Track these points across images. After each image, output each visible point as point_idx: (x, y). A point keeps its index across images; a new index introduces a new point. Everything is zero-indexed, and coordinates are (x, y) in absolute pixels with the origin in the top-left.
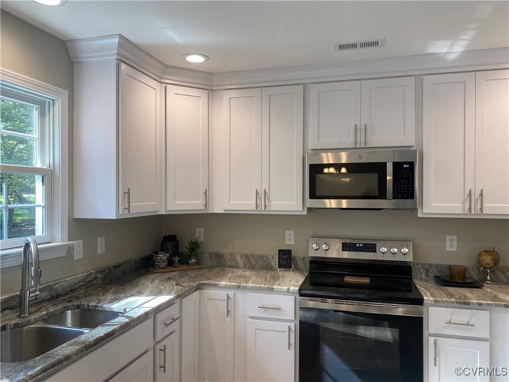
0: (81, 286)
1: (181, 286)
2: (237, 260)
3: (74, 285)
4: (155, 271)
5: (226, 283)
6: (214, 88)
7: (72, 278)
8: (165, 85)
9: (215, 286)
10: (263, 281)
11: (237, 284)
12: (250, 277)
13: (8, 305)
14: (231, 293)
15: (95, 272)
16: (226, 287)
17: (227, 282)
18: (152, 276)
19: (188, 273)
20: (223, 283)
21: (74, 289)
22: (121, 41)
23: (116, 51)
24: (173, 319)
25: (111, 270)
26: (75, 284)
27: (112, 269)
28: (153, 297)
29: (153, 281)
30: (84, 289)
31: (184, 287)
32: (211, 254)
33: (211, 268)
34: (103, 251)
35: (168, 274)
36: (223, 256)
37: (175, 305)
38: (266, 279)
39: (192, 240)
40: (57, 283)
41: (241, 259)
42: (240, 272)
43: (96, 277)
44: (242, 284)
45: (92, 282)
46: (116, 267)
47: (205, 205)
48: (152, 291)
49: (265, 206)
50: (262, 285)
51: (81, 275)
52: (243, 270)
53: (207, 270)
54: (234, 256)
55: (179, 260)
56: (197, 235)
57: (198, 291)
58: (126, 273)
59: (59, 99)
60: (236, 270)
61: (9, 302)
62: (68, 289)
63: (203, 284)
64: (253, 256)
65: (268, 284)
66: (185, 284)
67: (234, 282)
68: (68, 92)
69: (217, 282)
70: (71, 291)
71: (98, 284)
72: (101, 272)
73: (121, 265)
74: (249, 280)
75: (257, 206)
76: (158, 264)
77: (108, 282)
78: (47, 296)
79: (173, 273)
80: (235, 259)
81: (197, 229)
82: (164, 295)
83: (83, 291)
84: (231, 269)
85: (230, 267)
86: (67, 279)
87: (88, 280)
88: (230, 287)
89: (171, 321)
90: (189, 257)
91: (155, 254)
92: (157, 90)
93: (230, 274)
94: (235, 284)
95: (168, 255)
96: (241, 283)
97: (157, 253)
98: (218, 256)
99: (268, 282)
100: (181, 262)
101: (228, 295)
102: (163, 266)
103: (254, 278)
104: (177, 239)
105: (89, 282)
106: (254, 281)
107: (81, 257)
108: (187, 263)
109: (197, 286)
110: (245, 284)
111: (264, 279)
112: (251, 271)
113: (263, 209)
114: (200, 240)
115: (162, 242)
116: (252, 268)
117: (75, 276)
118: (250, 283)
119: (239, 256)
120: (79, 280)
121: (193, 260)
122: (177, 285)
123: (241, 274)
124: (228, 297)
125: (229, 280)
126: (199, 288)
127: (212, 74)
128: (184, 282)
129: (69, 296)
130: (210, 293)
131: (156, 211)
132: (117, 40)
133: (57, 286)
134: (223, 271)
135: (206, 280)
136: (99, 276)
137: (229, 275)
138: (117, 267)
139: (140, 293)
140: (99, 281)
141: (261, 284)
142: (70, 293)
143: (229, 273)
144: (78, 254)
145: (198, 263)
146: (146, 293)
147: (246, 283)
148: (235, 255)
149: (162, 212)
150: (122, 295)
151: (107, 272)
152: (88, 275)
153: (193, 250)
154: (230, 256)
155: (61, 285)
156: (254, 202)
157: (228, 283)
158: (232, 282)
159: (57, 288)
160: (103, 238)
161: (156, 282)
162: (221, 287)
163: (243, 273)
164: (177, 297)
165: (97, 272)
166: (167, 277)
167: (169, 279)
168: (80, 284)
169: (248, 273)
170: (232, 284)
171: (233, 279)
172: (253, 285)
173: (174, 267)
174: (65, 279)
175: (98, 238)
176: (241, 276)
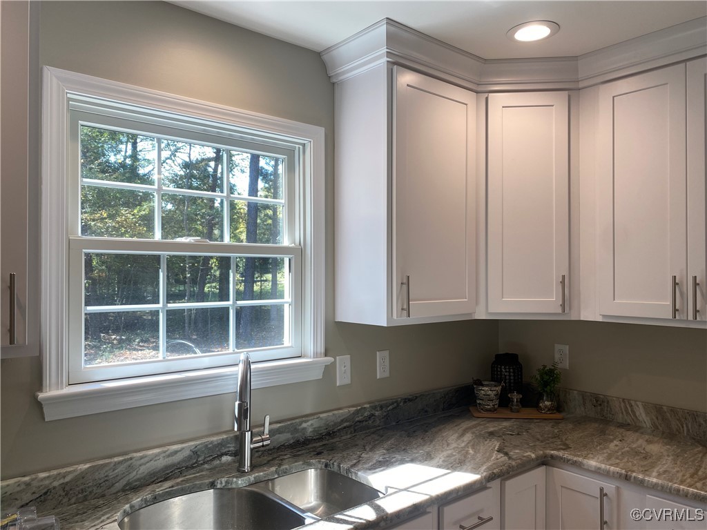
0: (345, 428)
1: (506, 454)
2: (637, 414)
3: (333, 425)
4: (476, 414)
5: (598, 465)
6: (581, 85)
7: (330, 414)
8: (486, 95)
9: (577, 465)
10: (688, 475)
11: (623, 472)
12: (660, 458)
13: (227, 449)
14: (610, 487)
15: (370, 406)
16: (598, 472)
17: (601, 462)
18: (466, 424)
19: (532, 426)
20: (592, 463)
21: (334, 432)
22: (392, 29)
23: (384, 50)
24: (480, 518)
25: (398, 405)
26: (335, 424)
27: (401, 404)
28: (445, 471)
29: (462, 435)
30: (351, 433)
31: (510, 458)
32: (583, 395)
33: (580, 422)
34: (387, 374)
35: (496, 424)
36: (608, 402)
37: (487, 491)
38: (697, 471)
39: (545, 367)
40: (306, 422)
41: (647, 414)
42: (640, 441)
43: (373, 415)
44: (634, 474)
45: (364, 423)
46: (406, 400)
47: (563, 306)
48: (451, 455)
49: (696, 311)
50: (682, 487)
51: (346, 410)
52: (647, 437)
53: (570, 426)
54: (631, 406)
55: (521, 399)
56: (557, 356)
57: (543, 468)
58: (426, 411)
59: (310, 142)
60: (631, 436)
61: (229, 445)
62: (324, 431)
63: (552, 456)
64: (673, 410)
65: (699, 485)
66: (515, 453)
67: (617, 465)
68: (324, 129)
69: (580, 459)
70: (329, 434)
71: (375, 427)
72: (381, 407)
73: (416, 397)
74: (653, 466)
75: (675, 310)
76: (481, 402)
77: (394, 424)
78: (288, 440)
79: (506, 424)
80: (633, 411)
81: (558, 347)
82: (466, 471)
83: (349, 436)
84: (622, 430)
85: (622, 425)
86: (321, 416)
87: (357, 419)
88: (607, 475)
89: (477, 521)
90: (540, 398)
91: (476, 384)
92: (469, 106)
93: (616, 442)
94: (618, 469)
95: (499, 388)
96: (634, 471)
97: (479, 383)
98: (597, 401)
99: (700, 480)
100: (525, 403)
101: (602, 490)
102: (489, 407)
103: (667, 463)
104: (520, 360)
105: (360, 422)
106: (665, 472)
107: (347, 381)
108: (536, 406)
109: (537, 458)
110: (640, 476)
111: (692, 471)
112: (666, 444)
113: (691, 317)
114: (560, 366)
115: (493, 364)
116: (670, 436)
117: (336, 412)
118: (655, 474)
119: (640, 406)
120: (342, 418)
121: (548, 403)
122: (499, 451)
123: (641, 446)
124: (603, 494)
125: (609, 458)
126: (545, 462)
127: (575, 58)
128: (515, 447)
129: (324, 442)
130: (565, 475)
131: (470, 314)
132: (383, 29)
133: (304, 425)
134: (603, 432)
135: (558, 450)
136: (377, 413)
137: (612, 445)
138: (410, 400)
139: (427, 458)
140: (378, 422)
141: (682, 482)
142: (327, 437)
143: (614, 439)
144: (343, 376)
145: (559, 408)
146: (437, 459)
147: (645, 472)
148: (633, 403)
149: (481, 315)
150: (398, 457)
151: (391, 407)
152: (357, 412)
153: (546, 384)
154: (622, 404)
155: (312, 425)
156: (669, 302)
157: (603, 466)
158: (612, 465)
159: (304, 429)
160: (386, 353)
161: (468, 437)
162: (589, 471)
163: (644, 444)
164: (491, 478)
165: (374, 408)
166: (491, 429)
167: (492, 434)
168: (345, 425)
169: (655, 448)
170: (612, 468)
171: (617, 458)
172: (660, 482)
173: (511, 410)
174: (318, 416)
175: (378, 353)
176: (637, 453)
